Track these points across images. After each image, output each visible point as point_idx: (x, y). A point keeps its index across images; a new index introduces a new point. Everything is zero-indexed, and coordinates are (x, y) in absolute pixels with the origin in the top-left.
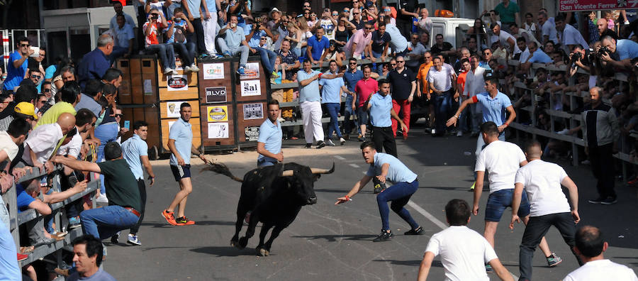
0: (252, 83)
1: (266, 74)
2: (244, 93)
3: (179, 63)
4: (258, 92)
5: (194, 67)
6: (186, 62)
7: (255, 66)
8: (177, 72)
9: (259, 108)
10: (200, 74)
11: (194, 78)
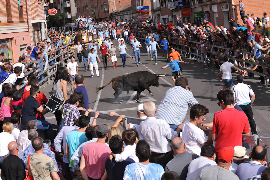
0: (95, 32)
1: (97, 31)
2: (94, 34)
3: (84, 30)
4: (96, 34)
5: (87, 30)
6: (85, 30)
7: (95, 30)
8: (84, 31)
9: (96, 36)
10: (87, 31)
11: (87, 32)
